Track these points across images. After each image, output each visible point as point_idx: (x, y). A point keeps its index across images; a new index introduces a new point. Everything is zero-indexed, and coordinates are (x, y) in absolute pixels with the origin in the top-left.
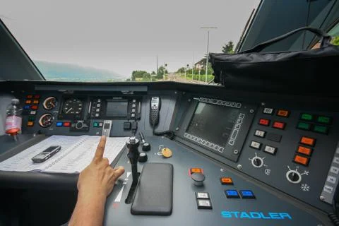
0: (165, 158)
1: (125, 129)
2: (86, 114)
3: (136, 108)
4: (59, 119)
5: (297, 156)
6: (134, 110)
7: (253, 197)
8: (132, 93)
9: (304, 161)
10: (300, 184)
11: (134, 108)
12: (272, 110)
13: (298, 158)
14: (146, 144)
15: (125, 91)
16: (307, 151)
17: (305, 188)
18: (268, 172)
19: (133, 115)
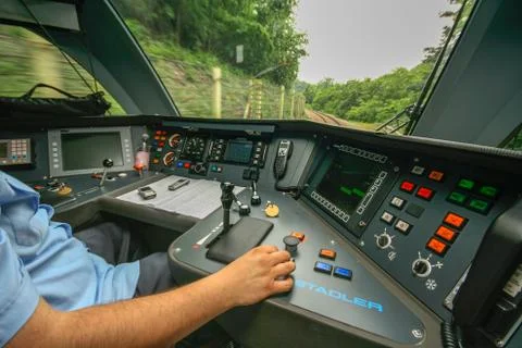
0: (268, 216)
1: (244, 178)
2: (206, 155)
3: (261, 153)
4: (181, 158)
5: (434, 240)
6: (257, 156)
7: (349, 278)
8: (258, 134)
9: (441, 247)
10: (427, 278)
11: (258, 153)
12: (423, 169)
13: (434, 243)
14: (256, 197)
15: (250, 130)
16: (449, 234)
17: (431, 285)
18: (392, 256)
19: (256, 162)
